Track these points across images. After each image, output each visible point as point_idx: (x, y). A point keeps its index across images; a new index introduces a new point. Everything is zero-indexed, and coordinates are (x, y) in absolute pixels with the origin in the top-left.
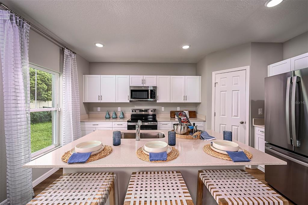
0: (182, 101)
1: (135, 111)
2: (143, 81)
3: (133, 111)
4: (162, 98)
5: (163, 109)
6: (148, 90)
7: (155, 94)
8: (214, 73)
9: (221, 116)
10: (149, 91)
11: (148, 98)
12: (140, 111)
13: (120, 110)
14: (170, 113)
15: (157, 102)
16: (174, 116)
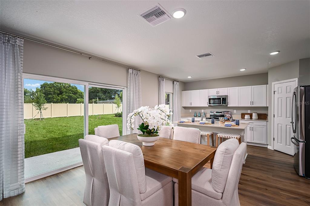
0: (249, 105)
1: (213, 112)
2: (218, 92)
3: (211, 113)
4: (232, 103)
5: (235, 111)
7: (226, 100)
8: (273, 83)
9: (279, 118)
10: (221, 99)
11: (221, 104)
12: (217, 112)
13: (203, 112)
14: (241, 114)
15: (228, 106)
16: (244, 117)
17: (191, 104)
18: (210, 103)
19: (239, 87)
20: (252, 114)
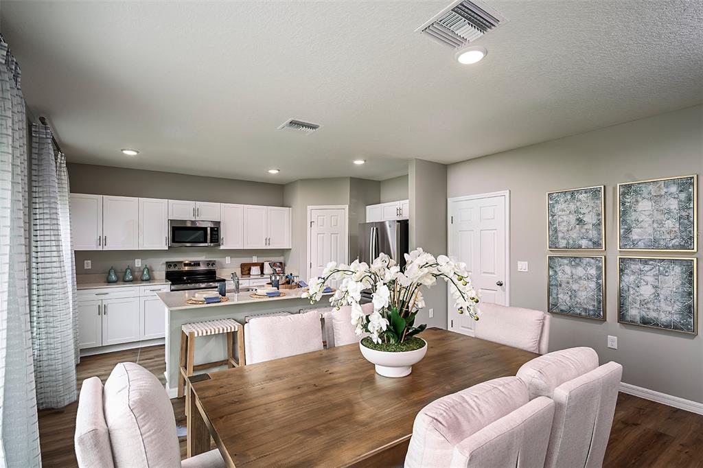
0: (263, 246)
1: (175, 266)
2: (196, 212)
3: (170, 266)
4: (229, 241)
5: (228, 260)
6: (206, 228)
7: (218, 234)
8: (309, 207)
9: (318, 268)
12: (186, 265)
13: (140, 265)
14: (239, 266)
15: (222, 248)
16: (247, 272)
17: (102, 240)
18: (176, 240)
20: (263, 264)
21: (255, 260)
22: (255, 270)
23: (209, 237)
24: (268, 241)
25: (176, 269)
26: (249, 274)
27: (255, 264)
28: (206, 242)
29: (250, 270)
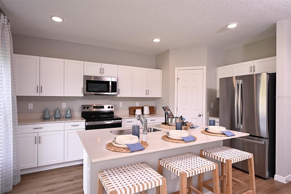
0: (144, 96)
1: (88, 108)
2: (102, 71)
3: (84, 108)
4: (123, 91)
5: (121, 104)
7: (116, 87)
8: (176, 68)
9: (182, 111)
10: (111, 83)
12: (94, 107)
13: (65, 107)
14: (128, 109)
15: (118, 96)
16: (133, 112)
17: (40, 89)
18: (89, 90)
19: (133, 67)
20: (143, 107)
21: (138, 104)
22: (138, 112)
23: (110, 89)
24: (147, 92)
25: (88, 110)
26: (134, 114)
27: (138, 108)
28: (108, 92)
29: (135, 111)
